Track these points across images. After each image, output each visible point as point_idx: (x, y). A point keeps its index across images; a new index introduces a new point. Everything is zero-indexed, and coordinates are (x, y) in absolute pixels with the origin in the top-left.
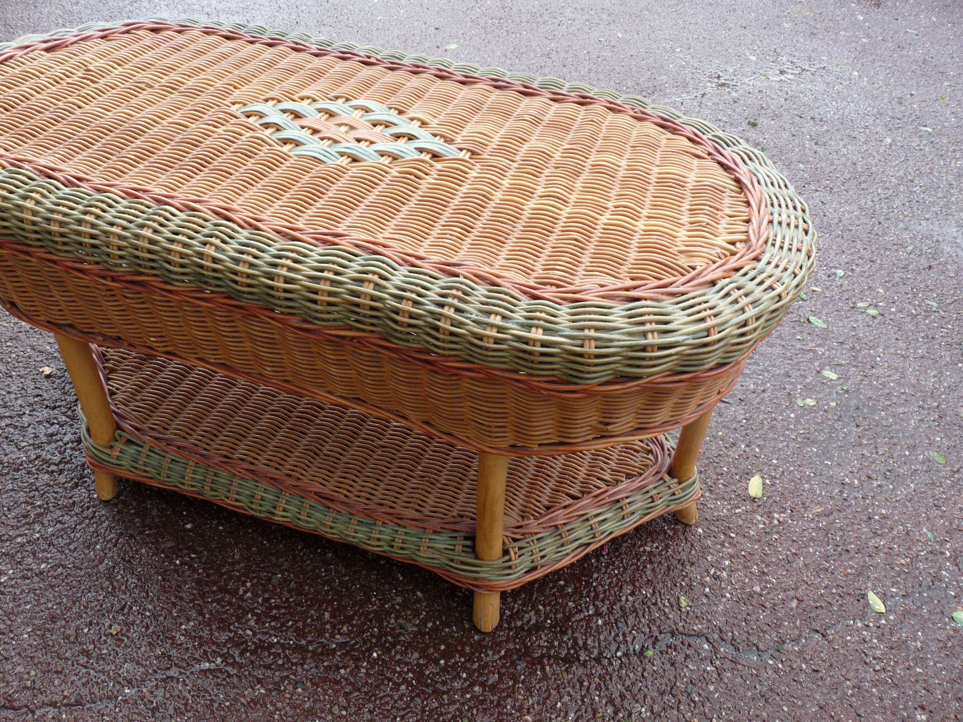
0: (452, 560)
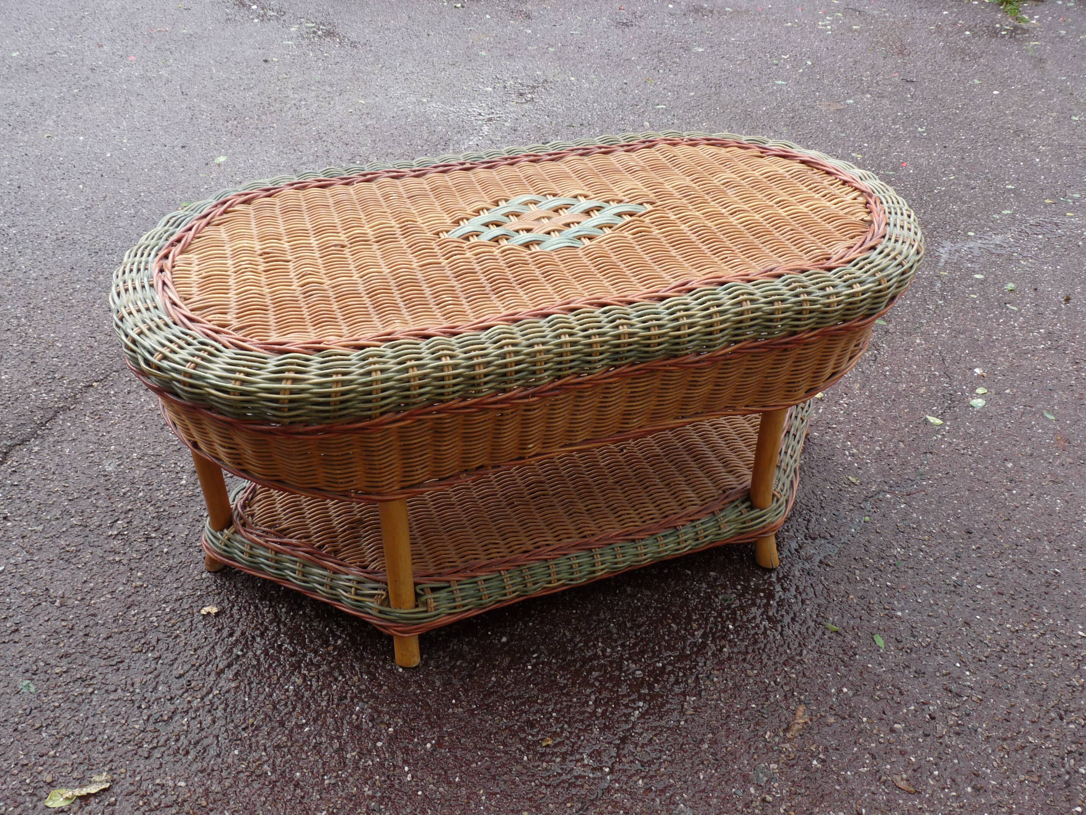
0: (744, 523)
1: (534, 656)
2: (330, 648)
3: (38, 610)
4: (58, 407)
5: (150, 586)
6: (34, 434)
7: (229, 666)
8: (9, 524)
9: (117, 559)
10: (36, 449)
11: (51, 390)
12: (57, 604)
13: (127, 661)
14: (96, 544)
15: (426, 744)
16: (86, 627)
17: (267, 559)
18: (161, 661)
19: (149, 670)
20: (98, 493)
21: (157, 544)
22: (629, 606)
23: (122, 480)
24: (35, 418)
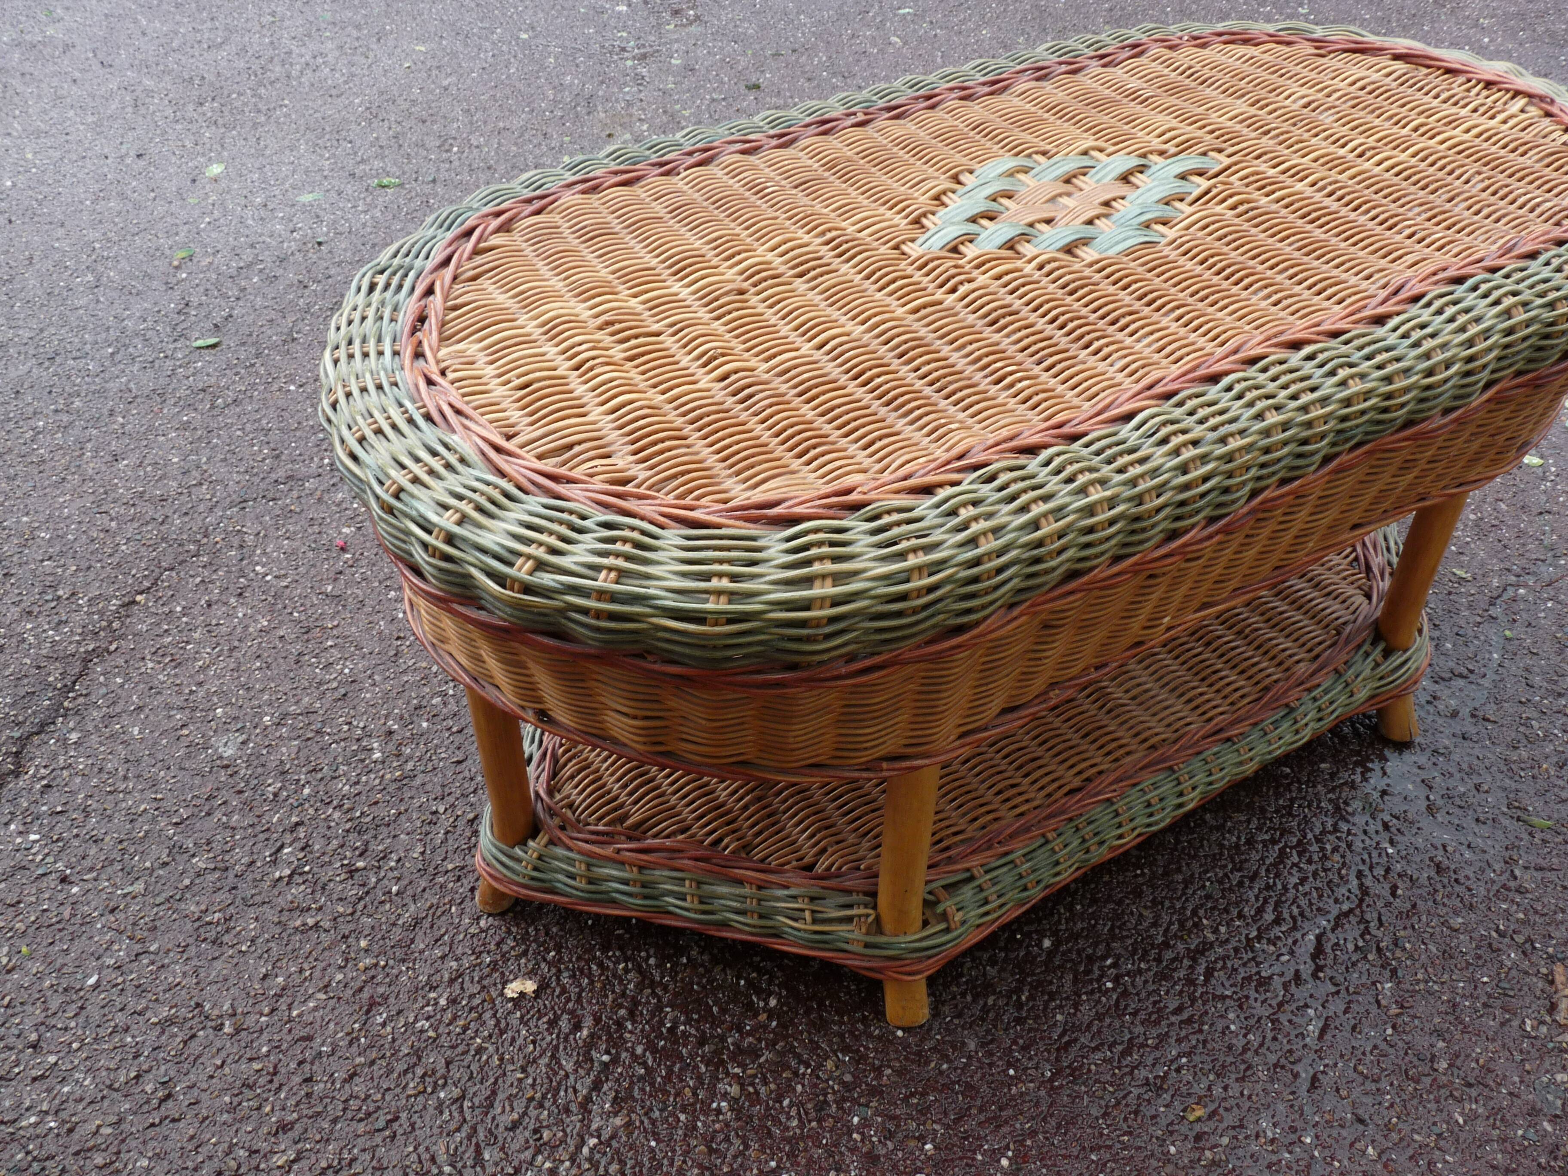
1: (1109, 962)
2: (763, 1017)
3: (195, 1047)
4: (86, 652)
5: (391, 962)
6: (57, 711)
7: (597, 1086)
8: (75, 890)
9: (311, 922)
10: (74, 737)
11: (60, 622)
12: (228, 1029)
13: (404, 1115)
14: (257, 899)
15: (999, 1161)
16: (300, 1063)
17: (625, 882)
18: (467, 1104)
19: (453, 1126)
20: (225, 803)
21: (374, 880)
22: (1222, 846)
23: (260, 770)
24: (51, 679)
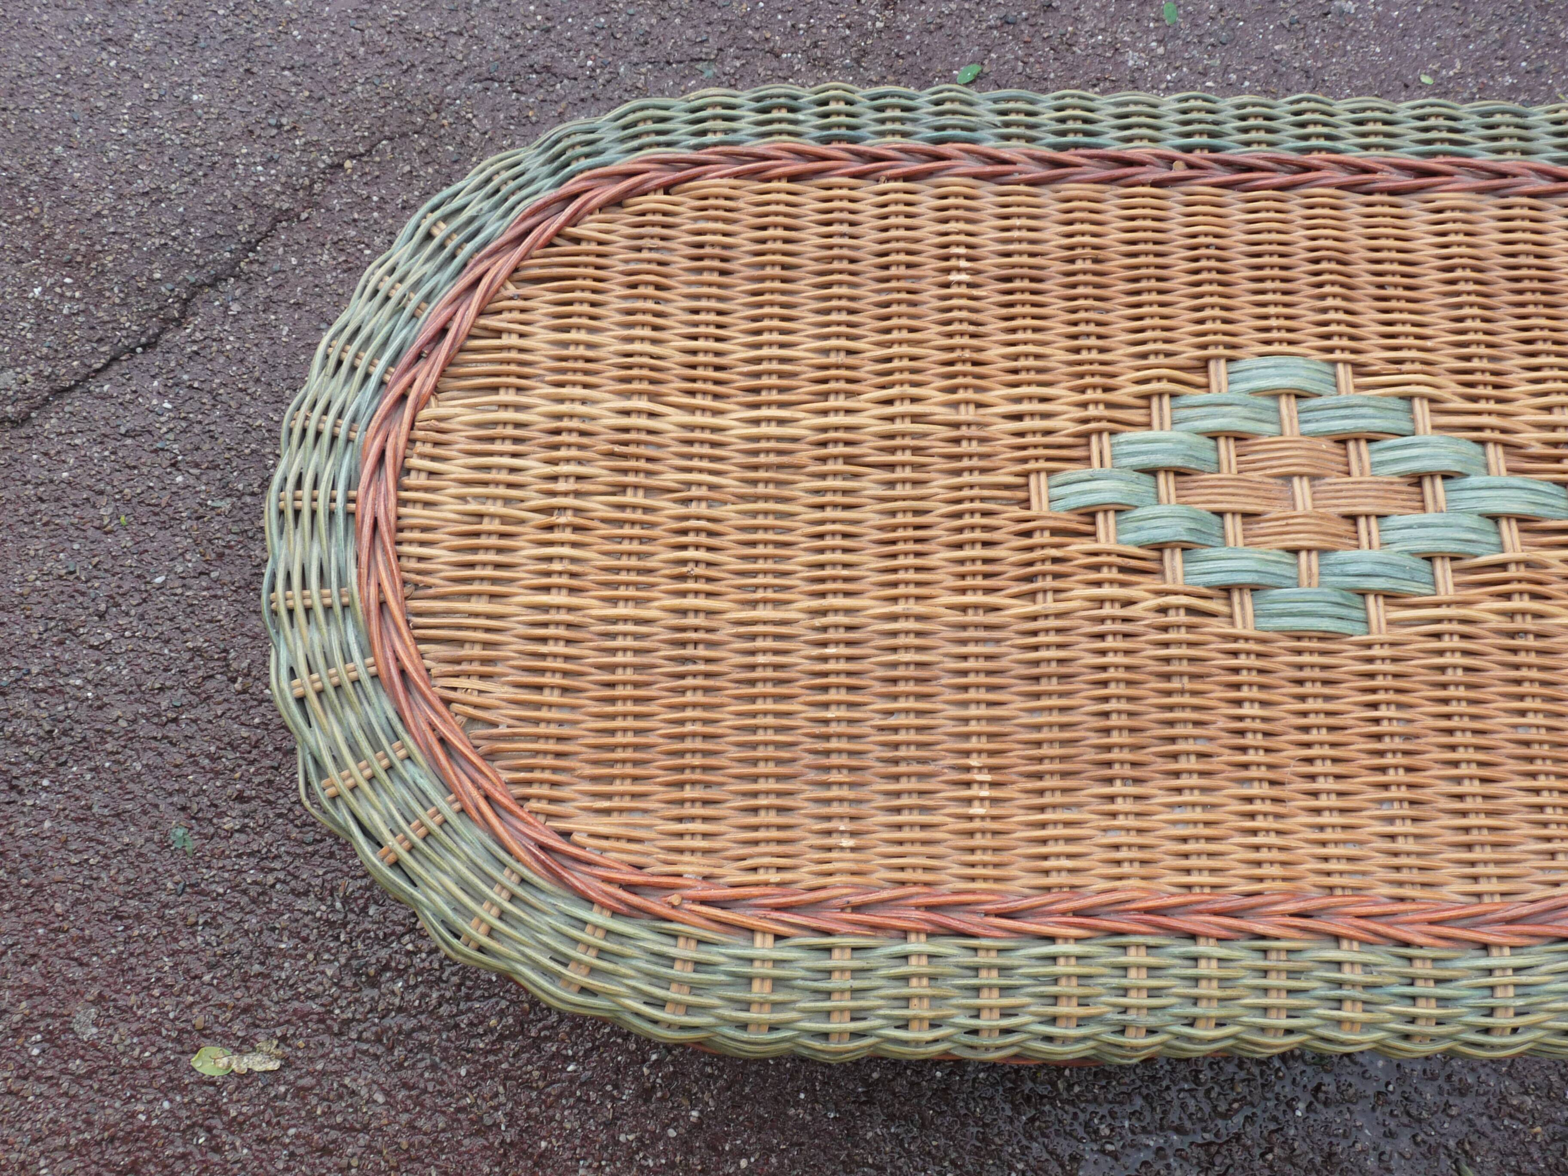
4: (280, 209)
6: (232, 271)
8: (179, 479)
10: (235, 308)
11: (271, 159)
12: (238, 686)
13: (329, 841)
15: (739, 1160)
24: (240, 228)
